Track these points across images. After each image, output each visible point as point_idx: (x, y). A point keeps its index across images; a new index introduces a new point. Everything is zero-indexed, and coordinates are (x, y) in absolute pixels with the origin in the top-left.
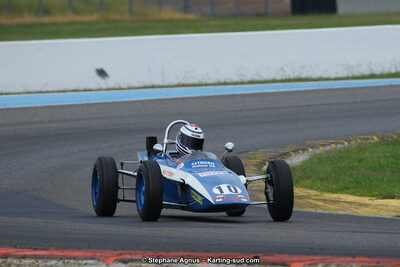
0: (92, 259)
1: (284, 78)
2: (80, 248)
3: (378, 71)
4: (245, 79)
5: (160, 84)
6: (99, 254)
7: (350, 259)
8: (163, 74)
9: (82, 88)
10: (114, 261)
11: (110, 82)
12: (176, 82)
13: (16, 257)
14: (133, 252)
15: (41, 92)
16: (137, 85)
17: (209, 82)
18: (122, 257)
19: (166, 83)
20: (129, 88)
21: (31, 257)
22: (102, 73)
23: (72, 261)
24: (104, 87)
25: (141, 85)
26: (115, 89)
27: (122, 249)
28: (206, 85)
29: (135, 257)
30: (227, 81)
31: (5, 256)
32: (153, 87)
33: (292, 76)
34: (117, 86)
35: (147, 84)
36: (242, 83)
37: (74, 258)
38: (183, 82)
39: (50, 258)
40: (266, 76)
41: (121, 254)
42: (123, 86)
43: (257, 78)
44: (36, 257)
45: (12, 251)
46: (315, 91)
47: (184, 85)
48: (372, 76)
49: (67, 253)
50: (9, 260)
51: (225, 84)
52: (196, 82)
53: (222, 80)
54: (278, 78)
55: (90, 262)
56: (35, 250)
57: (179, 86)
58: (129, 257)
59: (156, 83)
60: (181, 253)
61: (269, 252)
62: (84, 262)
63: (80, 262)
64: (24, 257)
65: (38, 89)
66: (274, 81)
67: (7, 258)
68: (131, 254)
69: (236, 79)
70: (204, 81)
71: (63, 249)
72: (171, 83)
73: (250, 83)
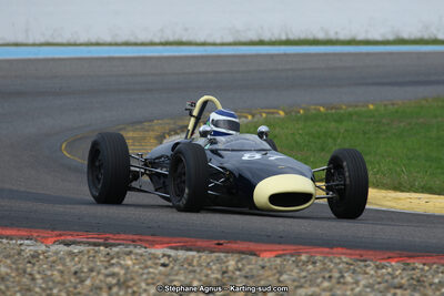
0: (28, 239)
1: (163, 40)
2: (12, 226)
3: (267, 37)
4: (119, 40)
6: (35, 235)
7: (327, 250)
8: (27, 31)
10: (54, 243)
12: (43, 40)
14: (73, 233)
17: (78, 42)
18: (63, 238)
19: (31, 41)
29: (78, 239)
30: (101, 41)
33: (171, 39)
36: (117, 44)
38: (51, 40)
40: (143, 37)
41: (60, 235)
43: (132, 39)
46: (202, 57)
48: (261, 43)
51: (98, 44)
52: (65, 41)
53: (93, 40)
54: (157, 40)
55: (26, 242)
58: (70, 238)
61: (232, 239)
62: (19, 242)
63: (14, 241)
66: (152, 44)
68: (71, 235)
69: (108, 39)
72: (37, 42)
73: (127, 44)
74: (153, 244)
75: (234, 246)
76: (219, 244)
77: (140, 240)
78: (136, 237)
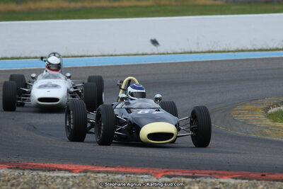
0: (146, 174)
2: (138, 167)
4: (257, 48)
5: (196, 50)
6: (151, 171)
8: (198, 44)
9: (140, 53)
10: (162, 176)
11: (160, 49)
12: (207, 49)
13: (93, 172)
14: (176, 170)
15: (112, 55)
16: (180, 51)
17: (230, 49)
18: (168, 173)
19: (200, 50)
20: (174, 53)
21: (104, 172)
22: (155, 42)
23: (132, 176)
24: (156, 52)
25: (183, 51)
26: (163, 54)
27: (168, 168)
28: (229, 51)
29: (177, 174)
30: (244, 49)
31: (86, 171)
32: (191, 53)
34: (166, 52)
35: (186, 50)
36: (255, 50)
37: (134, 174)
38: (212, 49)
39: (117, 173)
40: (271, 46)
41: (167, 171)
42: (169, 52)
43: (265, 47)
44: (107, 172)
45: (90, 167)
47: (212, 52)
49: (129, 170)
50: (88, 174)
51: (242, 51)
52: (221, 49)
53: (240, 48)
54: (280, 47)
55: (145, 176)
56: (106, 167)
57: (209, 52)
58: (172, 173)
59: (193, 50)
60: (210, 172)
61: (273, 172)
62: (141, 176)
63: (138, 176)
64: (99, 172)
65: (110, 53)
66: (277, 49)
67: (86, 172)
68: (174, 171)
69: (250, 47)
70: (227, 49)
71: (126, 167)
72: (204, 50)
73: (261, 50)
74: (222, 176)
75: (272, 176)
76: (263, 175)
77: (215, 173)
78: (212, 172)
